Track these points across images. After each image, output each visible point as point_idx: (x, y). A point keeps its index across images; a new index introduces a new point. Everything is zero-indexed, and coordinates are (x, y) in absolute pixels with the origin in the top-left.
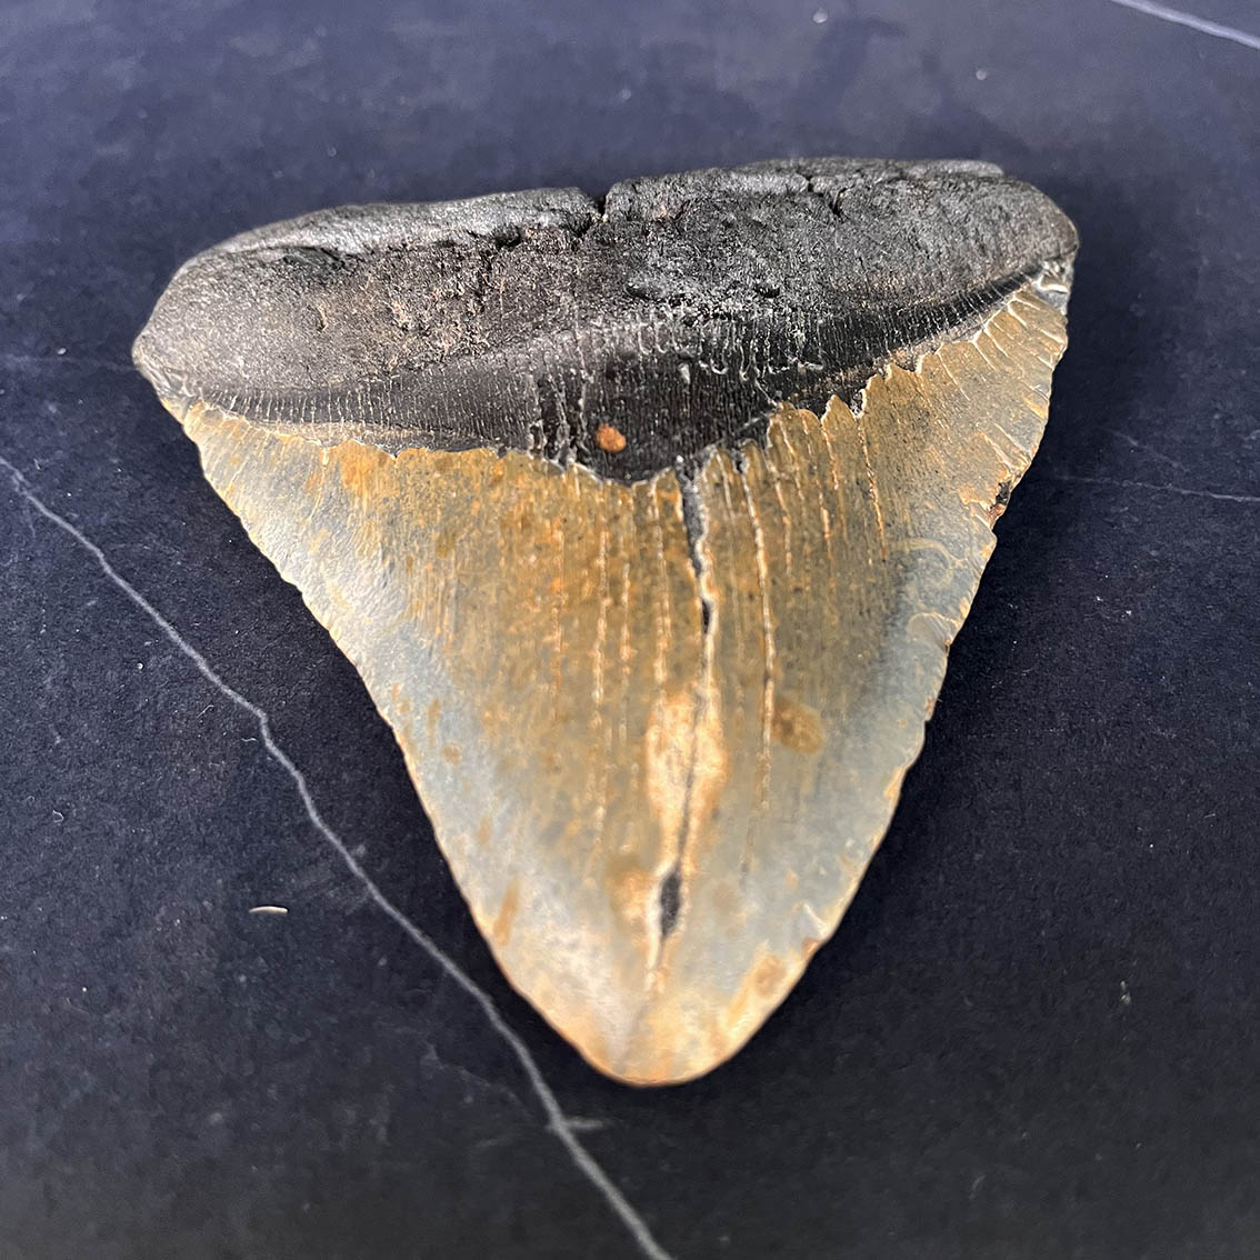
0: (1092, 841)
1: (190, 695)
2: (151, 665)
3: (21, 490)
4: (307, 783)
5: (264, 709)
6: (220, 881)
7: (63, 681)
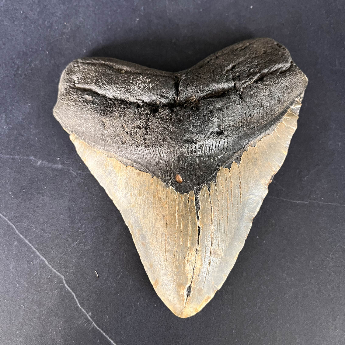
0: (247, 308)
1: (45, 272)
2: (34, 263)
4: (76, 296)
5: (63, 275)
6: (61, 322)
7: (14, 268)
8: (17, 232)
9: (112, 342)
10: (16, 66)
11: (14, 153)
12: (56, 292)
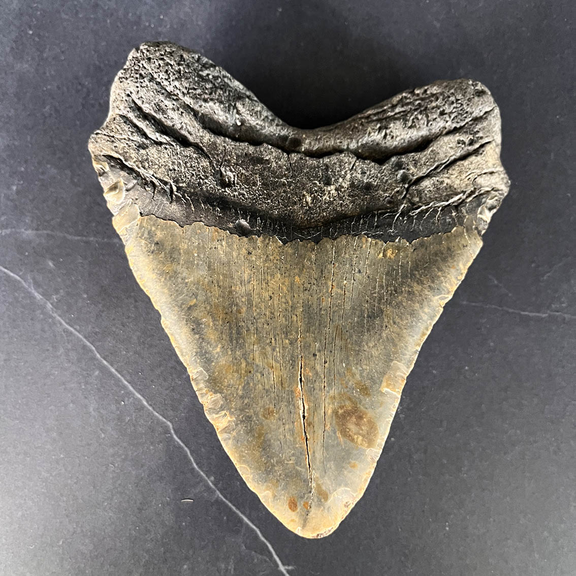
1: (143, 416)
2: (126, 403)
3: (53, 313)
4: (191, 452)
5: (171, 421)
6: (170, 490)
7: (97, 409)
8: (98, 356)
9: (246, 519)
10: (85, 90)
11: (87, 233)
12: (161, 446)
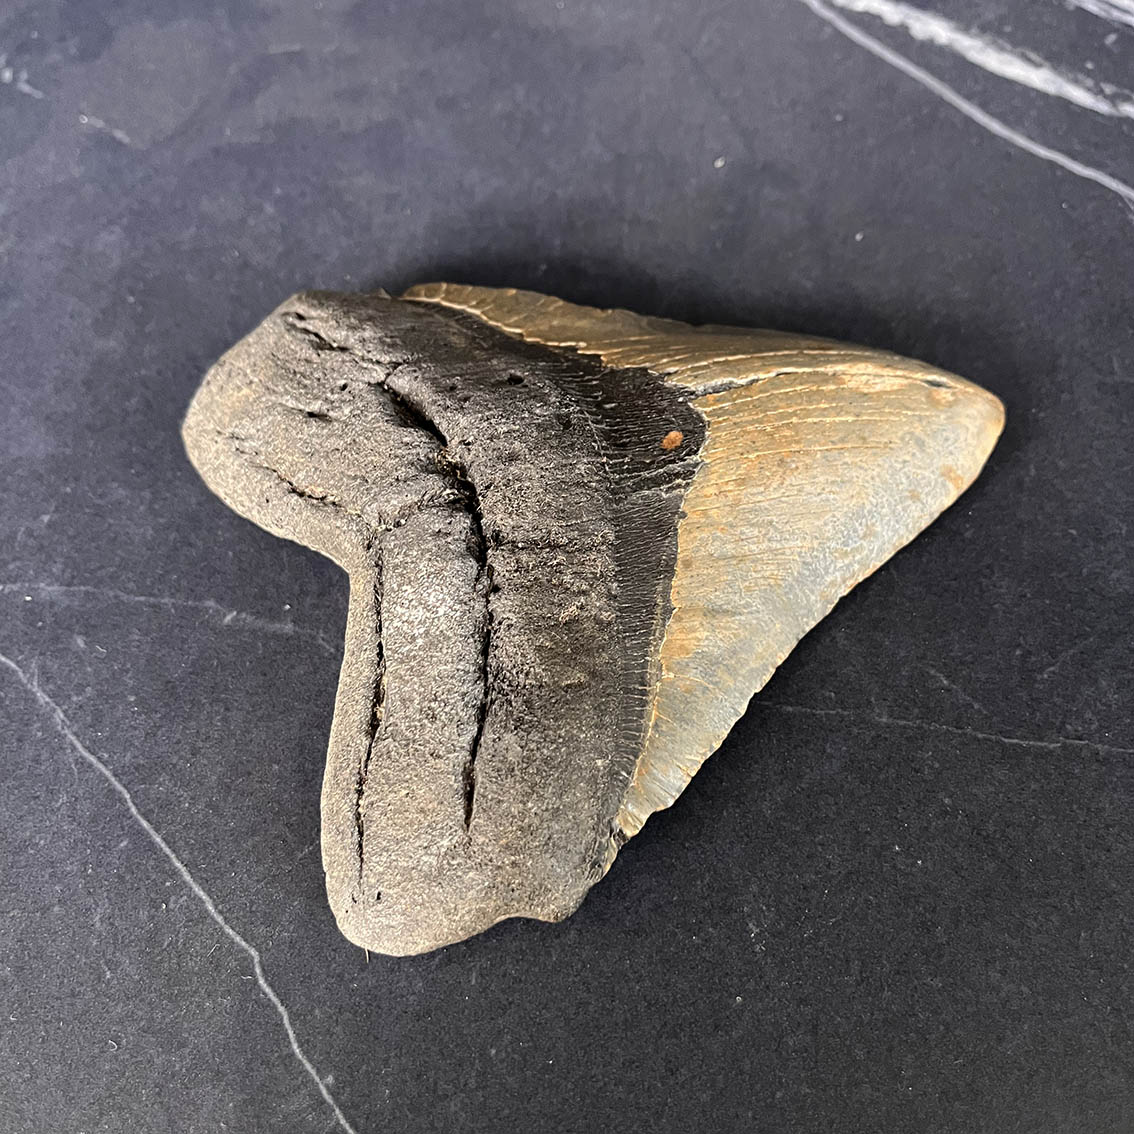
0: (866, 1083)
1: (202, 935)
2: (172, 906)
3: (63, 728)
4: (290, 1018)
5: (256, 948)
6: (231, 1105)
7: (108, 919)
8: (134, 810)
11: (159, 590)
12: (227, 1002)
